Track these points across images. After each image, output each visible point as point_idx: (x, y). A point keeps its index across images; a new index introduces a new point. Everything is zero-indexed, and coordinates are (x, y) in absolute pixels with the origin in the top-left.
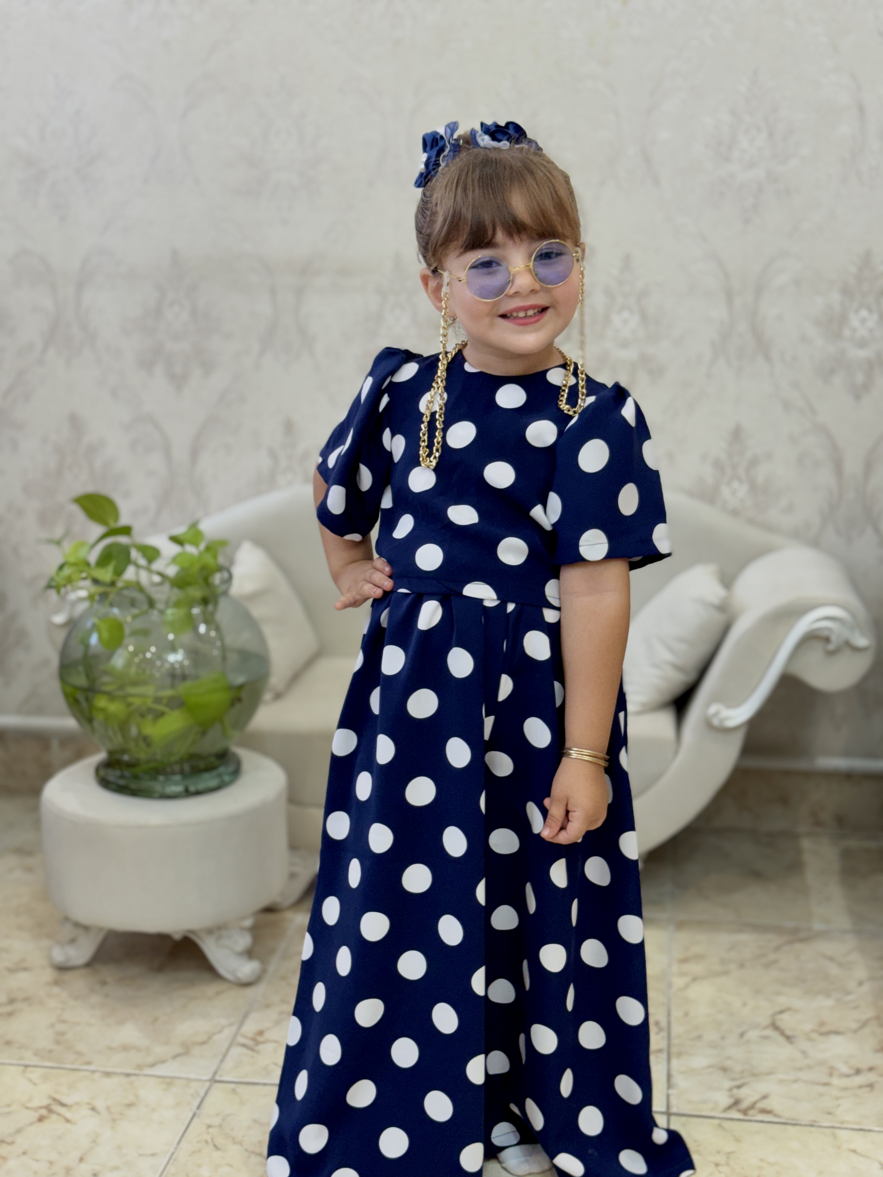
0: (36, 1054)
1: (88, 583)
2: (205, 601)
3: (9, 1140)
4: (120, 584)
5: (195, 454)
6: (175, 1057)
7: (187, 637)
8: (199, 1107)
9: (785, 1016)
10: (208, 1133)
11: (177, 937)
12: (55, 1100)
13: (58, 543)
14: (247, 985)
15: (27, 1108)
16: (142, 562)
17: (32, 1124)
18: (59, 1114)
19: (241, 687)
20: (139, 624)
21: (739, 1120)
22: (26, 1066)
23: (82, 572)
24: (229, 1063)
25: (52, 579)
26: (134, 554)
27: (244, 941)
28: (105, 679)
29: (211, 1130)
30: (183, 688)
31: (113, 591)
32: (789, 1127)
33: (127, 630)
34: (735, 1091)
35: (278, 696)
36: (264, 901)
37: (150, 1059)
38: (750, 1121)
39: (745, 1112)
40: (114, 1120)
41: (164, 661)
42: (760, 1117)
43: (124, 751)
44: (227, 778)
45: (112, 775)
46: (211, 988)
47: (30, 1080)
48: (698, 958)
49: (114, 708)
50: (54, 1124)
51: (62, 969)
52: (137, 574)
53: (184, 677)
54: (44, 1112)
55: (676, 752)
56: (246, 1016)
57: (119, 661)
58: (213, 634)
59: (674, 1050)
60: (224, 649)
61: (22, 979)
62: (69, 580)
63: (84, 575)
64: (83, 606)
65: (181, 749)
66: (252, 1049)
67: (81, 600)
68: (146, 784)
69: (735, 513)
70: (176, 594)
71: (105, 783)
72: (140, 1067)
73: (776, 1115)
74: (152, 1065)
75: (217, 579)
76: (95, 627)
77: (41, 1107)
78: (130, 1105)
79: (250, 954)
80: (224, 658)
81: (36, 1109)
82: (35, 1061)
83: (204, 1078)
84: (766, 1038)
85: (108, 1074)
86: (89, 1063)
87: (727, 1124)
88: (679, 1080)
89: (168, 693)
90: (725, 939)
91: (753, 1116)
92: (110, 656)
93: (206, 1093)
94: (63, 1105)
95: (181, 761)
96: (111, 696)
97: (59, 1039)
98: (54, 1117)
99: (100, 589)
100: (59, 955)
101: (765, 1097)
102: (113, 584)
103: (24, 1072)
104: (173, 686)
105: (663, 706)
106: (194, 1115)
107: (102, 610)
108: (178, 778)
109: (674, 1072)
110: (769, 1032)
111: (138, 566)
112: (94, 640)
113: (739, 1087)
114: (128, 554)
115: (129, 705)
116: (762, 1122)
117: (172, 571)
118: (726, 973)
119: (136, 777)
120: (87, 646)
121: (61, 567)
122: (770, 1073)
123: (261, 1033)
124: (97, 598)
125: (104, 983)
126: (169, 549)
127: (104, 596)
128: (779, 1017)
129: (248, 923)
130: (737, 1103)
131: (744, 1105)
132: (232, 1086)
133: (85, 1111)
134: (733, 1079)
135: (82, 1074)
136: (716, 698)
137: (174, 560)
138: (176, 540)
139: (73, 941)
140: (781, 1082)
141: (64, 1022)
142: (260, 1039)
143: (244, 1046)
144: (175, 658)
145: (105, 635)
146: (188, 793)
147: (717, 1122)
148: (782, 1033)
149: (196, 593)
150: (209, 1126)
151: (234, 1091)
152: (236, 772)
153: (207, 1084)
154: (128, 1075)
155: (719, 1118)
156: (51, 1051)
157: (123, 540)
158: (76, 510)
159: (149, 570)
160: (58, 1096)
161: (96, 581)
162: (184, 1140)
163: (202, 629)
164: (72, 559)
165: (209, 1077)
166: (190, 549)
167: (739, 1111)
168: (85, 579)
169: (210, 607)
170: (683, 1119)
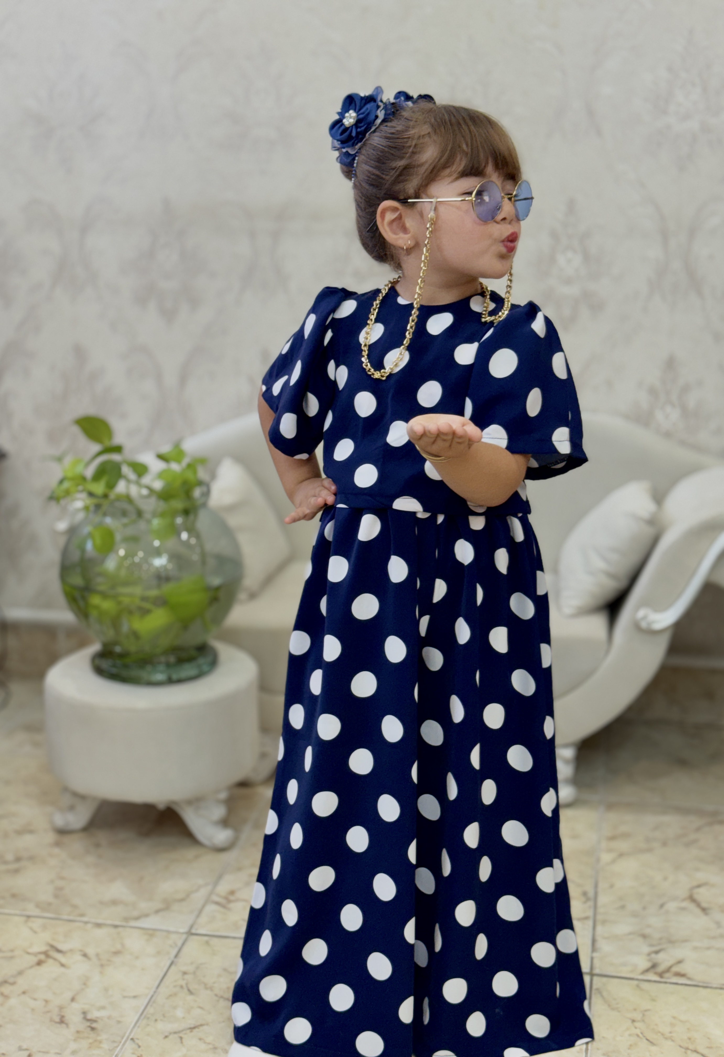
0: (38, 906)
1: (84, 495)
2: (186, 512)
3: (11, 980)
4: (112, 496)
5: (183, 380)
6: (157, 912)
7: (171, 543)
8: (176, 956)
9: (702, 890)
10: (184, 979)
11: (161, 806)
12: (52, 946)
13: (59, 459)
14: (221, 850)
15: (28, 953)
16: (132, 476)
17: (31, 967)
18: (55, 959)
19: (218, 589)
20: (130, 531)
21: (655, 982)
22: (29, 917)
23: (78, 485)
24: (204, 919)
25: (53, 492)
26: (126, 470)
27: (219, 812)
28: (99, 580)
29: (186, 977)
30: (167, 588)
31: (105, 503)
32: (701, 989)
33: (118, 537)
34: (653, 956)
35: (253, 596)
36: (238, 776)
37: (135, 913)
38: (666, 983)
39: (661, 975)
40: (102, 966)
41: (150, 565)
42: (675, 980)
43: (116, 643)
44: (205, 668)
45: (105, 664)
46: (191, 852)
47: (31, 929)
48: (625, 836)
49: (107, 605)
50: (50, 969)
51: (62, 832)
52: (128, 487)
53: (168, 579)
54: (42, 957)
55: (608, 651)
56: (220, 877)
57: (111, 564)
58: (193, 541)
59: (599, 917)
60: (203, 555)
61: (27, 841)
62: (67, 493)
63: (80, 488)
64: (81, 516)
65: (165, 642)
66: (223, 906)
67: (78, 510)
68: (134, 673)
69: (668, 435)
70: (162, 505)
71: (99, 671)
72: (126, 919)
73: (689, 979)
74: (137, 918)
75: (197, 493)
76: (90, 535)
77: (40, 953)
78: (117, 953)
79: (225, 823)
80: (204, 562)
81: (35, 954)
82: (36, 912)
83: (182, 930)
84: (683, 909)
85: (99, 925)
86: (82, 915)
87: (645, 986)
88: (602, 944)
89: (154, 593)
90: (651, 819)
91: (668, 978)
92: (103, 561)
93: (183, 944)
94: (59, 951)
95: (166, 652)
96: (104, 595)
97: (58, 893)
98: (50, 961)
99: (94, 501)
100: (60, 820)
101: (680, 962)
102: (105, 496)
103: (26, 922)
104: (159, 586)
105: (597, 609)
106: (172, 963)
107: (97, 519)
108: (162, 667)
109: (598, 938)
110: (686, 904)
111: (128, 481)
112: (89, 546)
113: (657, 952)
114: (119, 469)
115: (119, 603)
116: (676, 984)
117: (158, 485)
118: (650, 850)
119: (126, 666)
120: (83, 550)
121: (61, 482)
122: (686, 941)
123: (232, 893)
124: (92, 508)
125: (98, 845)
126: (156, 466)
127: (98, 507)
128: (696, 891)
129: (223, 795)
130: (654, 966)
131: (660, 969)
132: (206, 938)
133: (78, 957)
134: (652, 945)
135: (77, 924)
136: (645, 603)
137: (160, 475)
138: (161, 457)
139: (72, 808)
140: (696, 948)
141: (62, 878)
142: (232, 898)
143: (217, 903)
144: (160, 562)
145: (98, 541)
146: (170, 681)
147: (635, 982)
148: (698, 905)
149: (178, 504)
150: (185, 973)
151: (207, 943)
152: (214, 663)
153: (184, 936)
154: (116, 926)
155: (637, 980)
156: (50, 904)
157: (116, 457)
158: (76, 430)
159: (138, 483)
160: (55, 944)
161: (91, 494)
162: (162, 985)
163: (184, 536)
164: (70, 474)
165: (184, 929)
166: (175, 467)
167: (656, 973)
168: (82, 491)
169: (191, 517)
170: (604, 980)
